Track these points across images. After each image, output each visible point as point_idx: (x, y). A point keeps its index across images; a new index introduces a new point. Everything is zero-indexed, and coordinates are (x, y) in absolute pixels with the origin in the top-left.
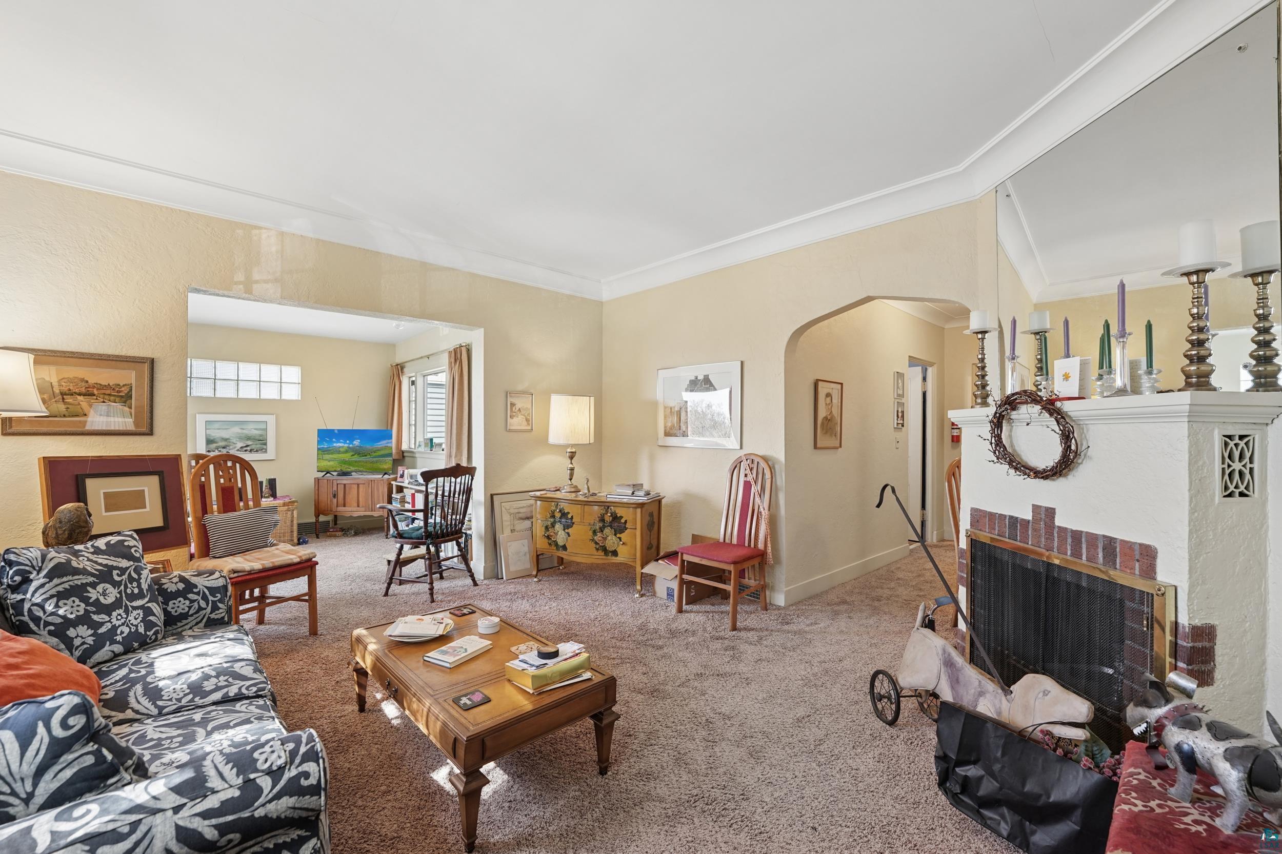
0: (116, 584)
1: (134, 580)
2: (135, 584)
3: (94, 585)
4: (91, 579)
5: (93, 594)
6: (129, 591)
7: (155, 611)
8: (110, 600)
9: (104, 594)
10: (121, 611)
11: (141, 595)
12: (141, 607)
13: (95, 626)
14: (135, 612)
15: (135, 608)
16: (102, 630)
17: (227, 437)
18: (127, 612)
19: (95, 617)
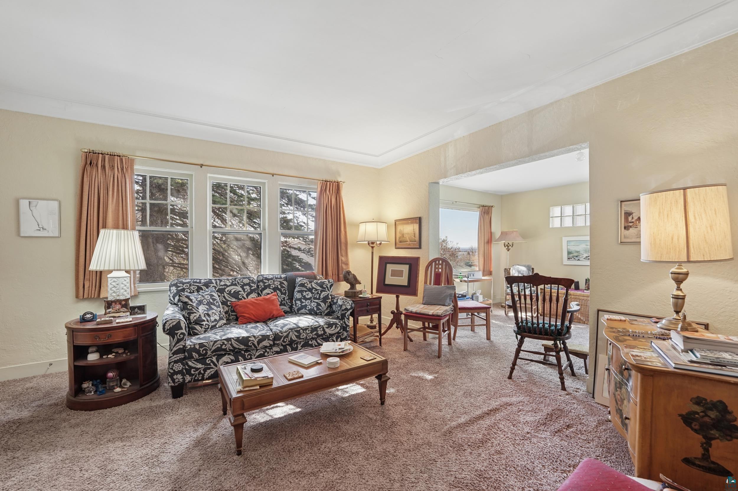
0: (312, 293)
1: (319, 294)
2: (318, 295)
3: (306, 291)
4: (306, 290)
5: (304, 294)
6: (315, 296)
7: (322, 305)
8: (308, 297)
9: (308, 295)
10: (309, 301)
11: (319, 299)
12: (317, 302)
13: (302, 302)
14: (314, 303)
15: (314, 302)
16: (303, 304)
17: (578, 250)
18: (311, 302)
19: (302, 300)
